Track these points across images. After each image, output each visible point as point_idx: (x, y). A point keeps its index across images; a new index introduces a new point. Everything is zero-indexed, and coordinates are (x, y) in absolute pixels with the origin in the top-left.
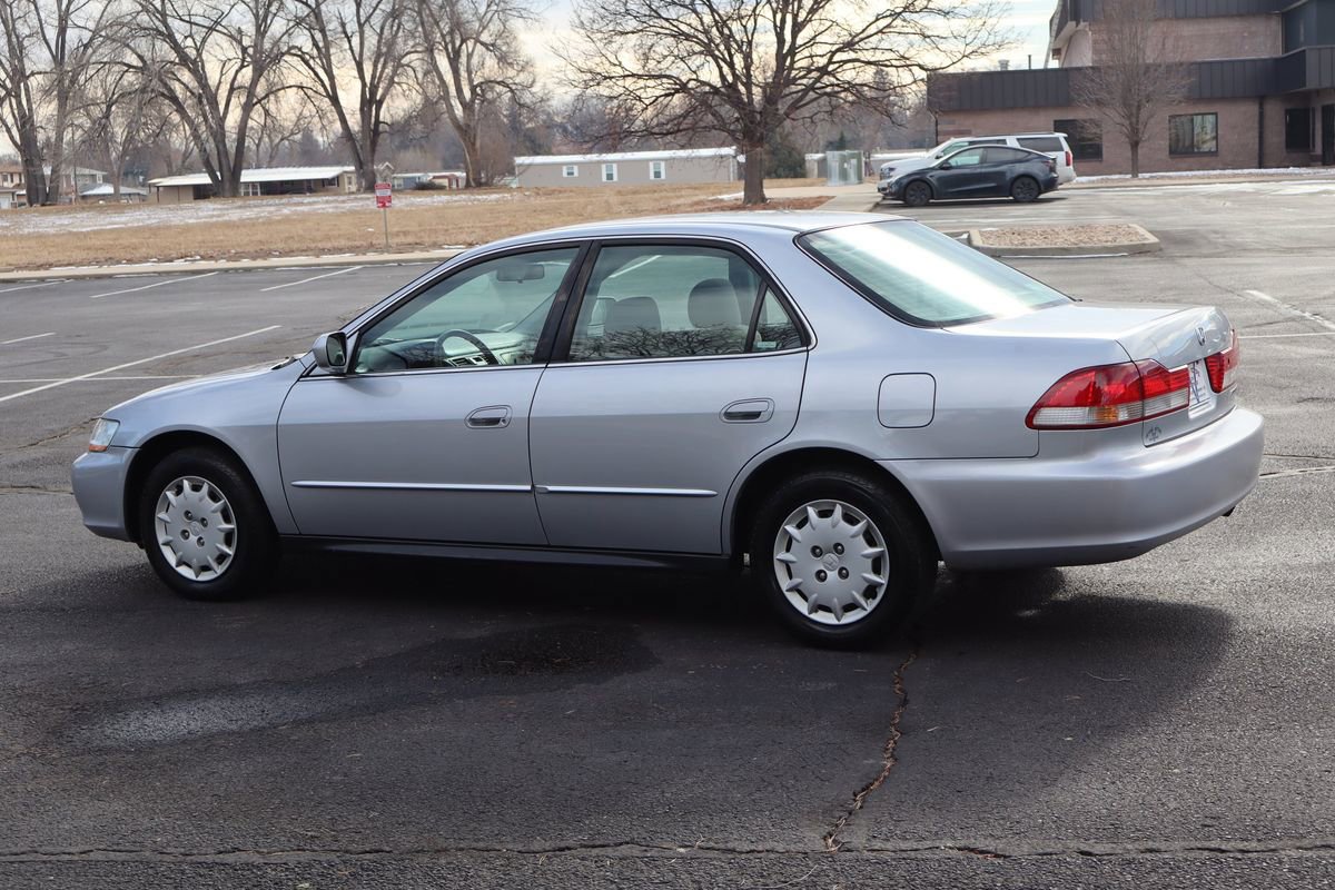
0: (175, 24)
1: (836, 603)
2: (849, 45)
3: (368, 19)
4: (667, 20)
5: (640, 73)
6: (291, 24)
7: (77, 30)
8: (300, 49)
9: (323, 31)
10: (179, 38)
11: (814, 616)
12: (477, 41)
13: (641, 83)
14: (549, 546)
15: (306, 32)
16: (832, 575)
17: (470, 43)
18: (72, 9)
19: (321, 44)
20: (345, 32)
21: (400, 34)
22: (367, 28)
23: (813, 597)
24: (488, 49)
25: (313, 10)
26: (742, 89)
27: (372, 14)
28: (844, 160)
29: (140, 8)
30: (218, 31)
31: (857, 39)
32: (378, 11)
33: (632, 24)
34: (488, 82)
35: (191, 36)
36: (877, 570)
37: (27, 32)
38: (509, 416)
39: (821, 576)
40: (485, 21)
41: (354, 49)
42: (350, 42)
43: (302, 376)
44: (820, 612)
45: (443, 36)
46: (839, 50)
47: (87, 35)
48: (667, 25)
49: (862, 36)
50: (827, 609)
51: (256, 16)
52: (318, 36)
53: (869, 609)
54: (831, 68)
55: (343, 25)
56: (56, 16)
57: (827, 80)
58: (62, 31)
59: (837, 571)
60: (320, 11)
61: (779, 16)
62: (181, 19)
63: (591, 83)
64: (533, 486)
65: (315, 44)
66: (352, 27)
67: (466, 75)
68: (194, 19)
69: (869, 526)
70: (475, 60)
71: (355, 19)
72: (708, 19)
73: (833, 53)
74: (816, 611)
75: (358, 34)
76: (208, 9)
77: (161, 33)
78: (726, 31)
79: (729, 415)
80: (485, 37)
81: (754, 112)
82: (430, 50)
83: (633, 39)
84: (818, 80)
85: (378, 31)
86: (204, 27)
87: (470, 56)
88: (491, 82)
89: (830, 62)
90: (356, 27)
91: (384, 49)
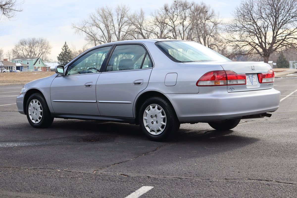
0: (143, 31)
1: (155, 130)
2: (289, 34)
3: (185, 30)
4: (246, 28)
5: (239, 40)
6: (169, 31)
7: (123, 32)
8: (170, 37)
9: (175, 33)
10: (144, 34)
11: (151, 133)
12: (210, 35)
13: (240, 43)
14: (100, 116)
15: (172, 33)
16: (155, 123)
17: (208, 36)
18: (122, 28)
19: (175, 36)
20: (180, 33)
21: (193, 33)
22: (185, 32)
23: (151, 128)
24: (212, 37)
25: (173, 28)
26: (263, 44)
27: (186, 29)
28: (294, 63)
29: (136, 27)
30: (152, 33)
31: (291, 33)
32: (188, 28)
33: (238, 29)
34: (212, 44)
35: (147, 34)
36: (164, 122)
37: (112, 33)
38: (92, 84)
39: (152, 123)
40: (212, 31)
41: (182, 37)
42: (181, 35)
43: (56, 76)
44: (153, 132)
45: (202, 34)
46: (287, 35)
47: (125, 34)
48: (246, 29)
49: (293, 32)
50: (154, 131)
51: (161, 29)
52: (174, 34)
53: (162, 131)
54: (285, 39)
55: (180, 31)
56: (118, 29)
57: (284, 42)
58: (119, 32)
59: (156, 122)
60: (175, 28)
61: (274, 27)
62: (145, 30)
63: (228, 43)
64: (97, 101)
65: (174, 36)
66: (182, 32)
67: (207, 43)
68: (148, 30)
69: (163, 111)
70: (209, 40)
71: (182, 30)
72: (256, 28)
73: (286, 36)
74: (152, 132)
75: (183, 33)
76: (151, 28)
77: (140, 33)
78: (260, 30)
79: (135, 84)
80: (211, 34)
81: (267, 49)
82: (199, 37)
83: (238, 32)
84: (282, 42)
85: (188, 33)
86: (149, 31)
87: (208, 39)
88: (213, 44)
89: (285, 38)
90: (183, 32)
91: (189, 37)
